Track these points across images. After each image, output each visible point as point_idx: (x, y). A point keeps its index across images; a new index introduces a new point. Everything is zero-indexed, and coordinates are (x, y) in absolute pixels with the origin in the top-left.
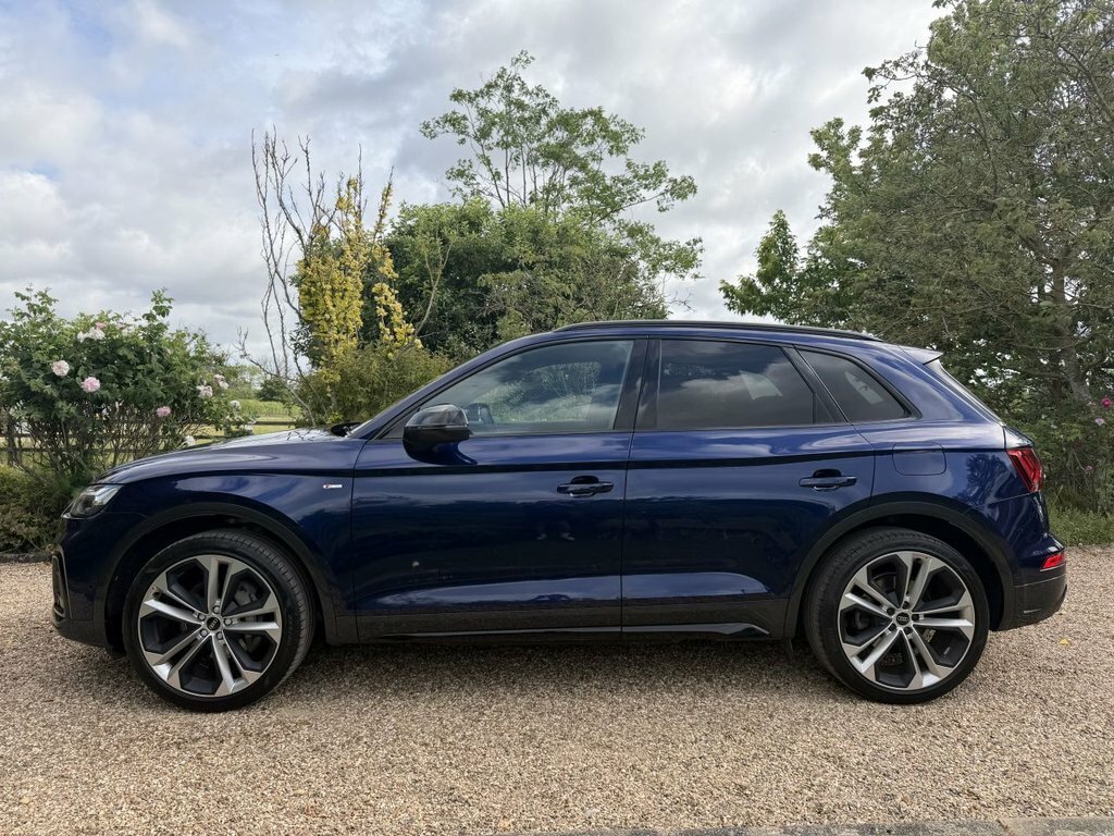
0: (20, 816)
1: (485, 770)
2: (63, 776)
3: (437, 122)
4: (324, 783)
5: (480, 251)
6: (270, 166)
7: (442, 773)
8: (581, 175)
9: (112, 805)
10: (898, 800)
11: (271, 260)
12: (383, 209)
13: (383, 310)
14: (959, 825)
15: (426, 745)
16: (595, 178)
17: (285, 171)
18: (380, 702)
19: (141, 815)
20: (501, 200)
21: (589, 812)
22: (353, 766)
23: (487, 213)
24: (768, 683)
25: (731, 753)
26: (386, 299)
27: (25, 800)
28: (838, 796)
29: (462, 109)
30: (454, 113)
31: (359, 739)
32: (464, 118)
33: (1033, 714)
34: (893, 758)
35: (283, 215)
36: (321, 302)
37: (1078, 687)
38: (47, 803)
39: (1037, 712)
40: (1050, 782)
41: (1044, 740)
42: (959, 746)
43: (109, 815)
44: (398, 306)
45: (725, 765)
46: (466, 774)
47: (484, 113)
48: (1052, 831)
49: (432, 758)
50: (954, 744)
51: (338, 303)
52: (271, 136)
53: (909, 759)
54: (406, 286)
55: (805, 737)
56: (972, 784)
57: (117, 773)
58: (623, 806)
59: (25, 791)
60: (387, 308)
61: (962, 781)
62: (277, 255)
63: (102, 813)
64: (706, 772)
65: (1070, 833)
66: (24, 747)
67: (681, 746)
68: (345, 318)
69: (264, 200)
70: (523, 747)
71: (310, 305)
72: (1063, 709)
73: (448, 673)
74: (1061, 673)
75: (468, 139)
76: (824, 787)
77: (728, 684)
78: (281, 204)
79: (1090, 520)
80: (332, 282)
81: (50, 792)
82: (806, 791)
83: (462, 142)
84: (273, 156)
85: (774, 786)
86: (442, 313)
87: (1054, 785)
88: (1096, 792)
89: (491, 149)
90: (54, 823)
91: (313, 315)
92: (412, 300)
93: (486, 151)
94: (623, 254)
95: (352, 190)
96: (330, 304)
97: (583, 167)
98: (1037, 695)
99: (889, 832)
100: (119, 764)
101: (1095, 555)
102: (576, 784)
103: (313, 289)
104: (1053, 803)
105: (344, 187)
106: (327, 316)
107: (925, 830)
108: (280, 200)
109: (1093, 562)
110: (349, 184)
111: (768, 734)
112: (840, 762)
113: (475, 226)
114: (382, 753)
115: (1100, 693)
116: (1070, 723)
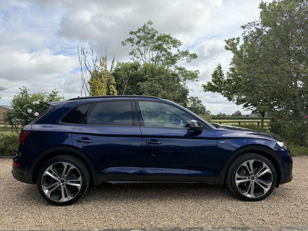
0: (23, 222)
1: (138, 213)
2: (32, 213)
3: (126, 41)
4: (97, 215)
5: (138, 75)
6: (83, 55)
7: (127, 213)
8: (165, 53)
9: (45, 220)
10: (243, 221)
11: (83, 79)
12: (112, 66)
13: (112, 92)
14: (258, 227)
15: (123, 206)
16: (169, 54)
17: (87, 56)
18: (111, 195)
19: (52, 222)
20: (143, 61)
21: (164, 223)
22: (105, 211)
23: (139, 65)
24: (212, 191)
25: (201, 209)
26: (113, 89)
27: (24, 218)
28: (228, 220)
29: (133, 36)
30: (130, 37)
31: (106, 204)
32: (133, 39)
33: (281, 200)
34: (243, 211)
35: (86, 67)
36: (96, 90)
37: (294, 193)
38: (29, 219)
39: (283, 200)
40: (284, 217)
41: (283, 207)
42: (261, 208)
43: (44, 222)
44: (116, 91)
45: (199, 212)
46: (133, 213)
47: (138, 37)
48: (281, 229)
49: (125, 209)
50: (260, 208)
51: (100, 90)
52: (83, 47)
53: (247, 211)
54: (118, 85)
55: (221, 205)
56: (263, 218)
57: (46, 212)
58: (173, 222)
59: (23, 216)
60: (113, 92)
61: (261, 217)
62: (84, 78)
63: (43, 221)
64: (194, 214)
65: (286, 230)
66: (22, 205)
67: (188, 207)
68: (102, 94)
69: (81, 64)
70: (148, 207)
71: (93, 91)
72: (290, 199)
73: (129, 188)
74: (290, 190)
75: (134, 44)
76: (224, 218)
77: (201, 192)
78: (86, 65)
79: (303, 149)
80: (99, 85)
81: (30, 216)
82: (220, 219)
83: (133, 45)
84: (84, 52)
85: (212, 217)
86: (127, 92)
87: (284, 218)
88: (295, 220)
89: (140, 47)
90: (31, 224)
91: (94, 94)
92: (119, 89)
93: (139, 47)
94: (176, 75)
95: (104, 60)
96: (98, 91)
97: (166, 51)
98: (283, 195)
99: (239, 228)
100: (46, 210)
101: (304, 158)
102: (161, 216)
103: (94, 87)
104: (284, 223)
105: (102, 59)
106: (98, 94)
107: (249, 228)
108: (85, 64)
109: (303, 160)
110: (103, 58)
111: (211, 204)
112: (229, 211)
113: (136, 69)
114: (112, 208)
115: (300, 195)
116: (291, 203)
